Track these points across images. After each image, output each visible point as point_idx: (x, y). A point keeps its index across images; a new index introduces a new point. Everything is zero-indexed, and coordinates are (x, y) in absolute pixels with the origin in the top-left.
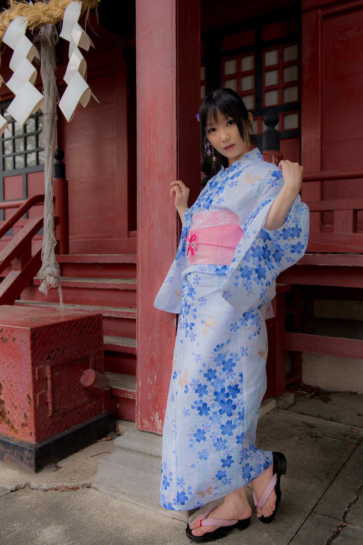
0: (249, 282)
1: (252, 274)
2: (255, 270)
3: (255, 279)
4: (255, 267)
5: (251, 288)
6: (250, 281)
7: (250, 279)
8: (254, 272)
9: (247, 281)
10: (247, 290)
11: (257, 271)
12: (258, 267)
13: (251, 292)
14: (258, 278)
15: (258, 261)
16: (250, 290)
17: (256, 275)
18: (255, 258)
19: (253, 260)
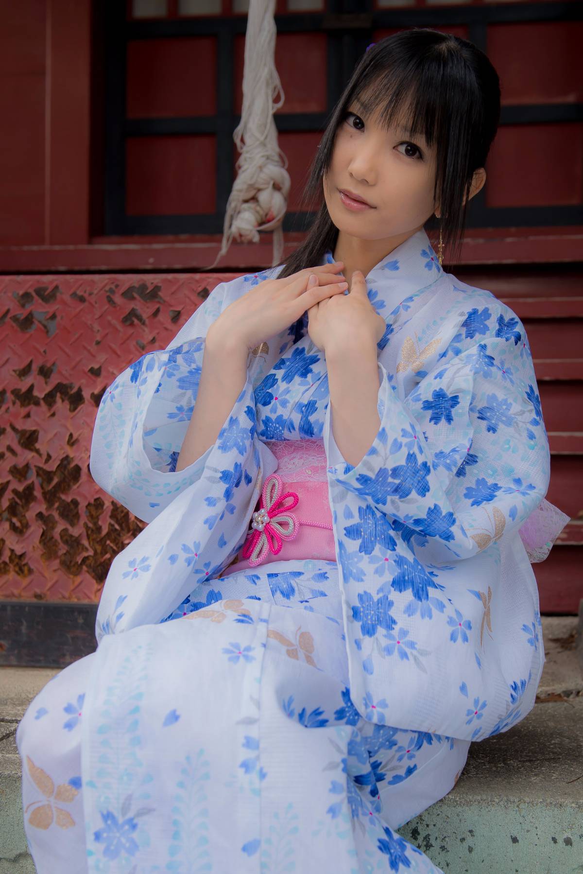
0: (395, 632)
1: (391, 604)
2: (392, 585)
3: (409, 610)
4: (389, 577)
5: (412, 645)
6: (397, 628)
7: (394, 622)
8: (394, 595)
9: (389, 637)
10: (407, 658)
11: (399, 584)
12: (397, 571)
13: (423, 653)
14: (420, 599)
15: (389, 552)
16: (415, 652)
17: (408, 595)
18: (373, 553)
19: (372, 561)
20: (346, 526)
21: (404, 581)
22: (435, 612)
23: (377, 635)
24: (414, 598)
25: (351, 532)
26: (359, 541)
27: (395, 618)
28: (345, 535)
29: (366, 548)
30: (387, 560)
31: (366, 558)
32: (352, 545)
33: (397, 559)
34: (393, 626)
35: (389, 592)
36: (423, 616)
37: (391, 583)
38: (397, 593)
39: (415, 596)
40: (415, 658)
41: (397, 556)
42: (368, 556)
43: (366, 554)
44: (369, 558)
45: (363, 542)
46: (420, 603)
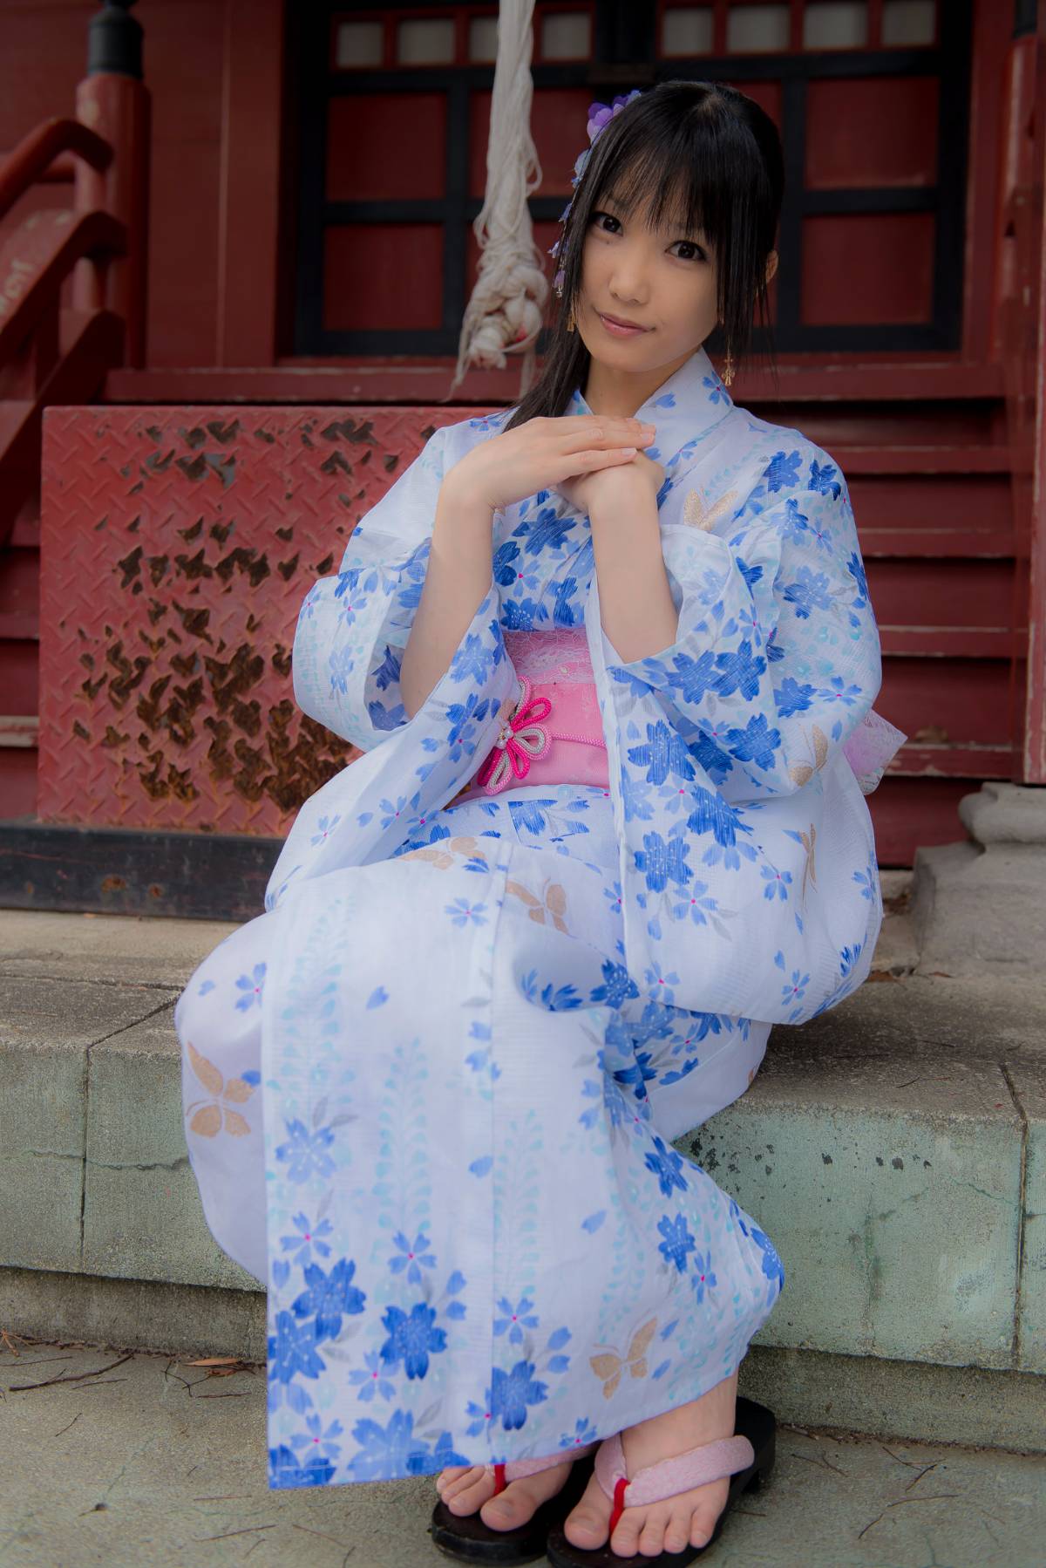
0: (690, 888)
1: (686, 849)
2: (689, 825)
3: (709, 858)
4: (684, 815)
5: (711, 904)
6: (692, 880)
7: (689, 873)
8: (690, 838)
9: (681, 893)
10: (704, 922)
11: (698, 823)
12: (695, 807)
13: (726, 914)
14: (724, 843)
15: (686, 782)
16: (714, 914)
17: (709, 837)
18: (665, 783)
19: (664, 794)
20: (631, 748)
21: (704, 820)
22: (744, 860)
23: (666, 890)
24: (716, 842)
25: (636, 756)
26: (647, 768)
27: (691, 867)
28: (629, 759)
29: (655, 777)
30: (682, 792)
31: (655, 789)
32: (639, 772)
33: (696, 792)
34: (688, 878)
35: (685, 833)
36: (727, 866)
37: (687, 822)
38: (695, 835)
39: (718, 840)
40: (715, 921)
41: (695, 787)
42: (658, 787)
43: (655, 784)
44: (659, 789)
45: (652, 769)
46: (724, 848)
